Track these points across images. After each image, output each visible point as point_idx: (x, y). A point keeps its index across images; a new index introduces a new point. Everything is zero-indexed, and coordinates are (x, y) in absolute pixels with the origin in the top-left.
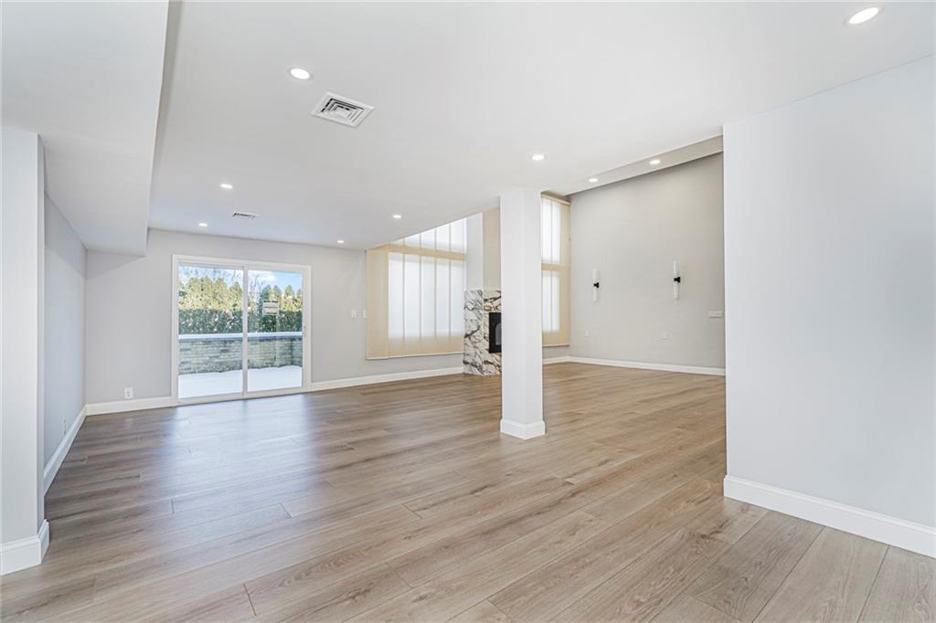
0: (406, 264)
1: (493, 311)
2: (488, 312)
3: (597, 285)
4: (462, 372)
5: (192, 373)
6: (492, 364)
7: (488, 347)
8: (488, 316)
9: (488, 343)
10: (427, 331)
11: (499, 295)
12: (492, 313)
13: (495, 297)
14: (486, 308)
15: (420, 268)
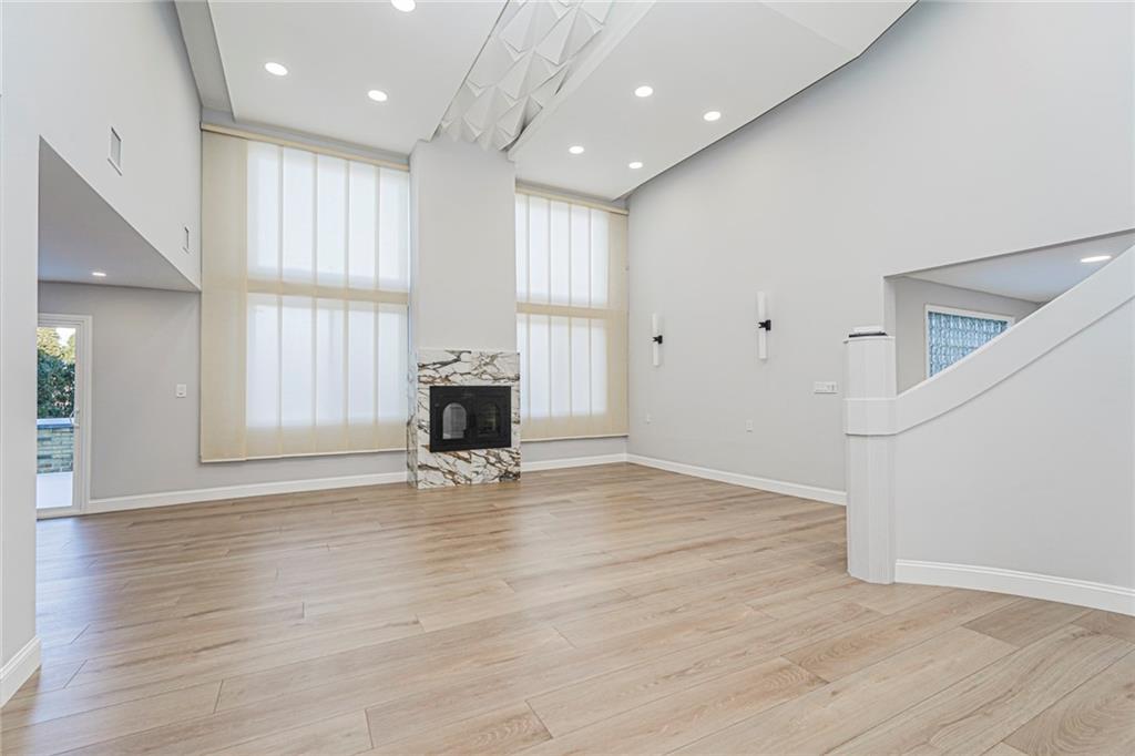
0: (284, 309)
1: (439, 383)
2: (428, 386)
3: (659, 339)
4: (405, 480)
5: (53, 471)
6: (437, 469)
7: (427, 442)
8: (428, 392)
9: (428, 436)
10: (327, 415)
11: (454, 357)
12: (436, 387)
13: (445, 360)
14: (423, 379)
15: (314, 316)
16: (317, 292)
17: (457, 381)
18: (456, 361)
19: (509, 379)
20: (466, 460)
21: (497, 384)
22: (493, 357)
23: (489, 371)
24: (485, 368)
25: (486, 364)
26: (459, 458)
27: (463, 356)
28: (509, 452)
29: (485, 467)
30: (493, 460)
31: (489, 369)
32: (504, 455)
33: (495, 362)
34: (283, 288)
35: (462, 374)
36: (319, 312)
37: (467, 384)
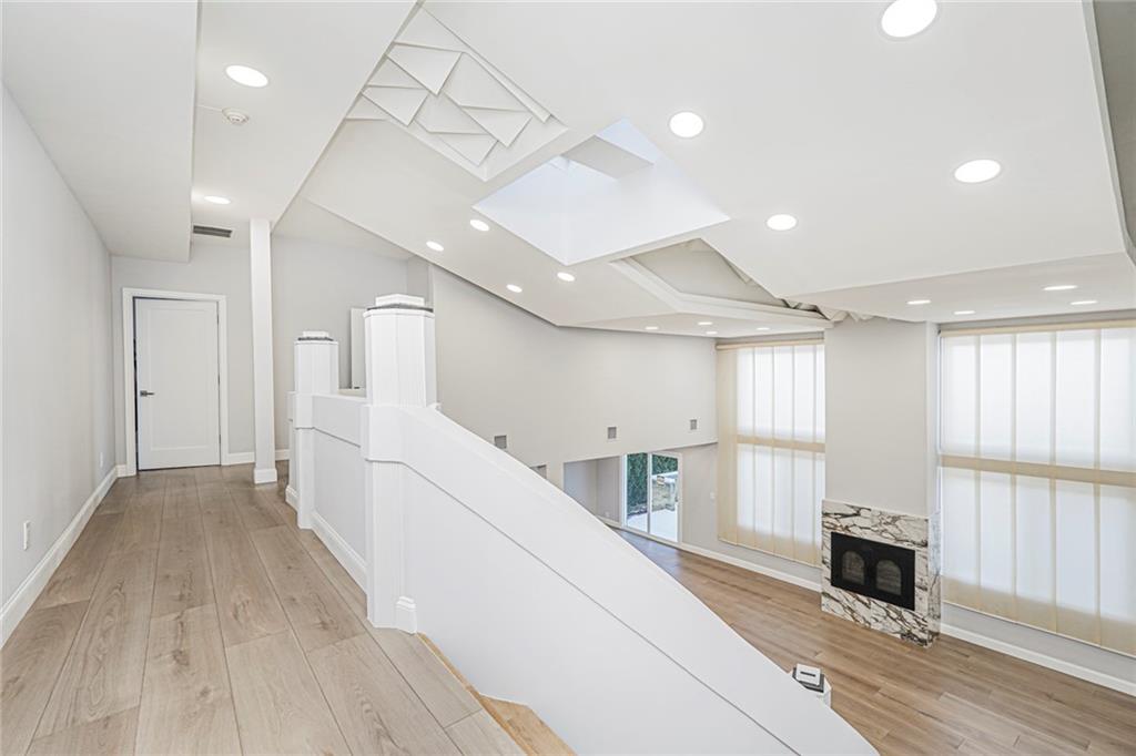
0: (757, 454)
1: (839, 531)
2: (830, 531)
6: (837, 601)
7: (829, 576)
8: (830, 536)
9: (829, 571)
10: (781, 530)
11: (853, 511)
12: (837, 534)
13: (844, 512)
14: (827, 525)
15: (773, 460)
16: (776, 443)
17: (856, 533)
18: (855, 515)
19: (914, 543)
20: (865, 604)
21: (899, 545)
22: (895, 519)
23: (890, 530)
24: (886, 527)
25: (887, 523)
26: (859, 600)
27: (862, 512)
28: (914, 615)
29: (885, 618)
30: (894, 615)
31: (890, 528)
32: (906, 614)
33: (897, 523)
34: (757, 441)
35: (861, 528)
36: (776, 457)
37: (866, 537)
